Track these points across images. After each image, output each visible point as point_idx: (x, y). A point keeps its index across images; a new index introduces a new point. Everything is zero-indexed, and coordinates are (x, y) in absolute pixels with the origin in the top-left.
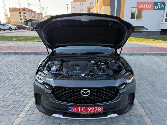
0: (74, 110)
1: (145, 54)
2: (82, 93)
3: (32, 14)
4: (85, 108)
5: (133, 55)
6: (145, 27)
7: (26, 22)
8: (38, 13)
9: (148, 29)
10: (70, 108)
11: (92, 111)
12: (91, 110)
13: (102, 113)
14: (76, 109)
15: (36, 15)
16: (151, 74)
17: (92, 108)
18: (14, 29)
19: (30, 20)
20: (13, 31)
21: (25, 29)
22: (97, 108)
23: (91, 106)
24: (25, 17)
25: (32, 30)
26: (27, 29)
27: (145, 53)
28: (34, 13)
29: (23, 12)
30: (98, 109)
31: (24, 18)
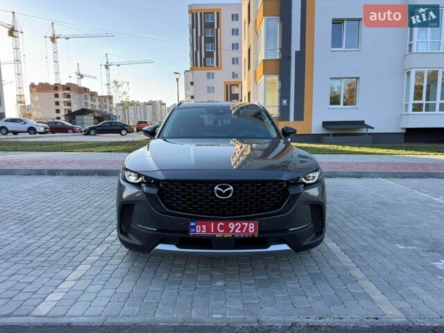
0: (202, 229)
1: (363, 175)
2: (218, 191)
3: (86, 99)
4: (223, 224)
5: (336, 177)
6: (365, 123)
7: (71, 116)
8: (103, 97)
9: (373, 128)
10: (193, 224)
11: (237, 231)
12: (236, 228)
13: (256, 235)
14: (204, 227)
15: (97, 101)
16: (375, 208)
17: (236, 225)
18: (42, 130)
19: (83, 112)
20: (38, 135)
21: (67, 132)
22: (247, 224)
23: (234, 220)
24: (69, 104)
25: (86, 134)
26: (74, 132)
27: (365, 173)
28: (91, 95)
29: (65, 94)
30: (248, 227)
31: (66, 107)
